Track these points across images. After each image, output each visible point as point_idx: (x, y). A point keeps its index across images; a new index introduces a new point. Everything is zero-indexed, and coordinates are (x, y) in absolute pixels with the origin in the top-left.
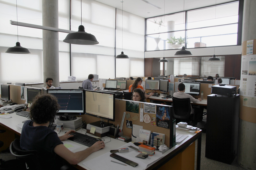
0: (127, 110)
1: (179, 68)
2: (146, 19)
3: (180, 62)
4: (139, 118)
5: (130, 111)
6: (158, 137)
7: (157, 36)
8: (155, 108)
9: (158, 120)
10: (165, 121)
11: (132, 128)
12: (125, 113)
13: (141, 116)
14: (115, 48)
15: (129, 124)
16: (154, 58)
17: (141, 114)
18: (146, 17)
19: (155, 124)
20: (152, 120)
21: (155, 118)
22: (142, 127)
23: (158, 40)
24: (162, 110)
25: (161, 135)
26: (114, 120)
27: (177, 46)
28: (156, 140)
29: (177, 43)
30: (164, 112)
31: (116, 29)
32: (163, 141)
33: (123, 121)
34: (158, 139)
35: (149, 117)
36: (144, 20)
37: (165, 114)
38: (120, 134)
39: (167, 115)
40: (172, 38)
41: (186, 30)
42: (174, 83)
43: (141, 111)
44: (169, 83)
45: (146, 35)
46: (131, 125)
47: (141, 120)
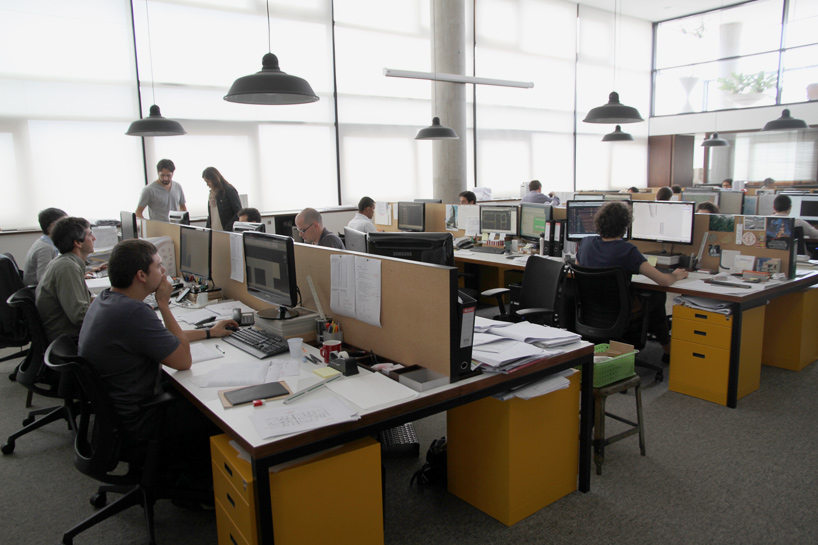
0: (710, 229)
1: (751, 161)
2: (655, 25)
3: (753, 143)
4: (734, 239)
5: (716, 230)
6: (769, 262)
7: (688, 72)
8: (765, 221)
9: (769, 239)
10: (782, 239)
11: (720, 257)
12: (707, 234)
13: (737, 236)
14: (575, 112)
15: (713, 250)
16: (677, 136)
17: (738, 232)
18: (656, 20)
19: (763, 245)
20: (758, 239)
21: (763, 237)
22: (739, 252)
23: (689, 83)
24: (777, 223)
25: (775, 261)
26: (691, 244)
27: (748, 98)
28: (766, 267)
29: (749, 87)
30: (781, 227)
31: (577, 60)
32: (778, 268)
33: (703, 246)
34: (769, 266)
35: (752, 236)
36: (650, 28)
37: (782, 229)
38: (698, 266)
39: (785, 230)
40: (733, 75)
41: (782, 50)
42: (756, 197)
43: (739, 228)
44: (746, 197)
45: (653, 71)
46: (719, 251)
47: (738, 241)
